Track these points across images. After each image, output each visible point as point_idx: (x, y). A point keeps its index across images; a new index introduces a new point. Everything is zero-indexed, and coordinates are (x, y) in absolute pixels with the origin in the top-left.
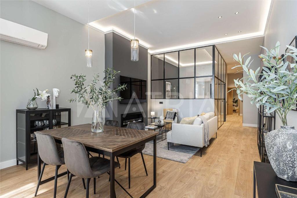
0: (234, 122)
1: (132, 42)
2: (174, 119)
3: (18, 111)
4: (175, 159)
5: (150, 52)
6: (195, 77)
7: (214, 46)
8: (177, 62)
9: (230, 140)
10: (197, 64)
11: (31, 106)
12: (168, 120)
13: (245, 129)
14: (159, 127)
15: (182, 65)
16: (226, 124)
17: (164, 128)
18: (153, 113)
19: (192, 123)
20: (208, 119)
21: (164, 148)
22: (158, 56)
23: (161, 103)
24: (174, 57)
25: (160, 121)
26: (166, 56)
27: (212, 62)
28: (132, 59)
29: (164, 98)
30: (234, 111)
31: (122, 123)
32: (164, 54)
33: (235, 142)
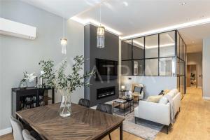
0: (194, 95)
1: (98, 29)
2: (141, 92)
3: (13, 90)
4: (142, 136)
5: (121, 38)
6: (159, 58)
7: (176, 31)
8: (143, 46)
9: (193, 114)
10: (160, 46)
11: (22, 86)
12: (136, 94)
13: (205, 103)
14: (128, 100)
15: (147, 47)
16: (187, 96)
17: (132, 102)
18: (123, 87)
19: (157, 102)
20: (173, 97)
21: (132, 121)
22: (128, 41)
23: (130, 79)
24: (141, 42)
25: (128, 96)
26: (134, 41)
27: (174, 44)
28: (98, 46)
29: (133, 75)
30: (192, 83)
31: (97, 96)
32: (132, 39)
33: (199, 117)
